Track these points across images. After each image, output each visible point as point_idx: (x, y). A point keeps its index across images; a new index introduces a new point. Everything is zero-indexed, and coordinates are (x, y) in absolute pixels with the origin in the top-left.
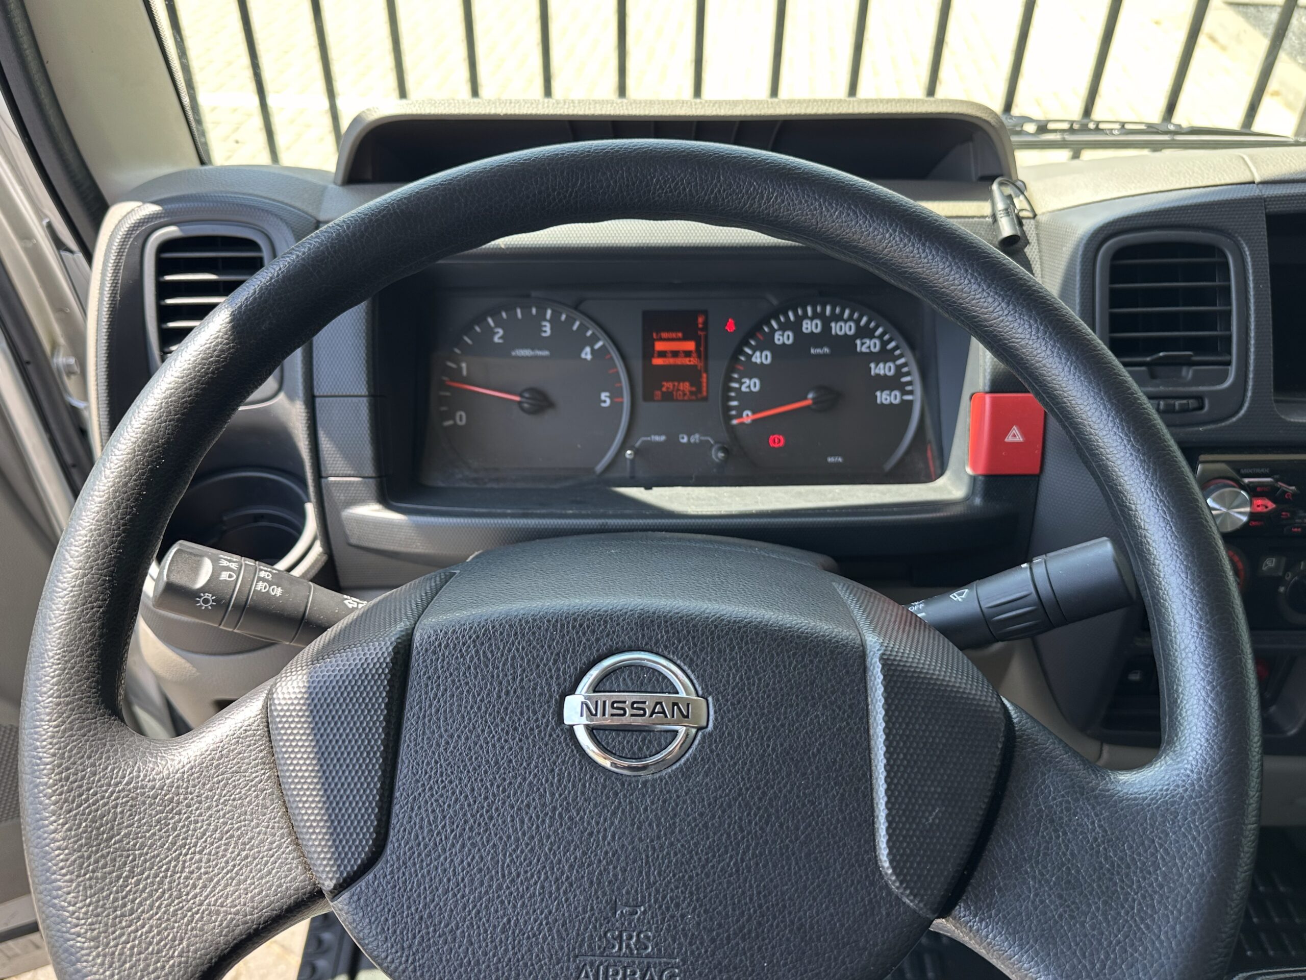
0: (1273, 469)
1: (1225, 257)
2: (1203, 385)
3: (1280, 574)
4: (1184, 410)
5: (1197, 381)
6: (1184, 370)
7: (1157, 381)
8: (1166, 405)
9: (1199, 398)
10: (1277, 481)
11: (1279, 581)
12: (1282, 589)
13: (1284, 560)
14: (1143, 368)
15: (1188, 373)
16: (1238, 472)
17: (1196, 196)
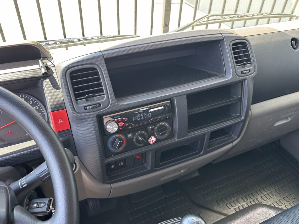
0: (121, 116)
1: (97, 70)
2: (99, 100)
3: (132, 137)
4: (96, 107)
5: (98, 100)
6: (95, 97)
7: (88, 102)
8: (91, 107)
9: (99, 104)
10: (123, 118)
11: (133, 138)
12: (134, 140)
13: (132, 134)
14: (85, 99)
15: (95, 98)
16: (113, 118)
17: (87, 57)
